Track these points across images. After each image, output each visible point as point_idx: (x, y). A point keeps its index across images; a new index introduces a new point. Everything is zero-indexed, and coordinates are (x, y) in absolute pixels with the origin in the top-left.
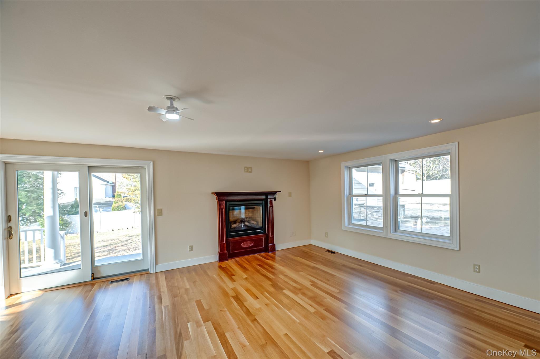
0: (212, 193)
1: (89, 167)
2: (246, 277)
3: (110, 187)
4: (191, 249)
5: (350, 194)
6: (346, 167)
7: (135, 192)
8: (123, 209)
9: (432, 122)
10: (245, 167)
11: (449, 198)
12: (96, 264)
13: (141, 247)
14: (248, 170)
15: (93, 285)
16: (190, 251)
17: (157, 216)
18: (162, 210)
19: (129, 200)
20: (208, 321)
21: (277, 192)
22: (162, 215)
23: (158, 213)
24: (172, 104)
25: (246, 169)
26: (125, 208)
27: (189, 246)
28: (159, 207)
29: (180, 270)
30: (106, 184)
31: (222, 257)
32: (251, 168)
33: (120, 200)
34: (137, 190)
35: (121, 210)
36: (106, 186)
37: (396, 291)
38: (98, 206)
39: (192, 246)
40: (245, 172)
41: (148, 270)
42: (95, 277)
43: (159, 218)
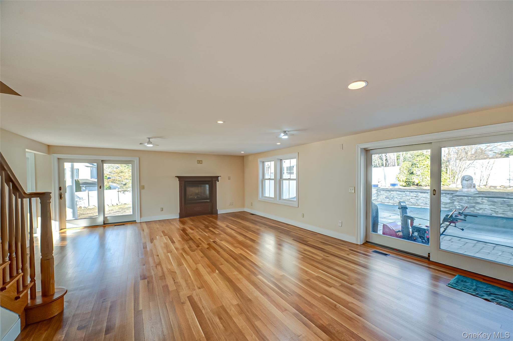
0: (175, 176)
1: (102, 161)
2: (192, 224)
3: (95, 169)
4: (162, 210)
5: (263, 178)
6: (261, 161)
7: (120, 174)
8: (109, 189)
9: (277, 144)
10: (198, 160)
11: (296, 181)
12: (106, 216)
13: (132, 207)
14: (200, 162)
15: (104, 227)
16: (161, 211)
17: (142, 189)
18: (144, 186)
19: (115, 181)
20: (166, 236)
21: (219, 176)
22: (144, 189)
23: (142, 188)
24: (149, 140)
25: (198, 161)
26: (111, 187)
27: (161, 208)
28: (142, 184)
29: (155, 222)
30: (91, 167)
31: (182, 215)
32: (202, 161)
33: (107, 181)
34: (122, 172)
35: (107, 190)
36: (91, 168)
37: (266, 228)
38: (84, 186)
39: (163, 208)
40: (198, 163)
41: (135, 221)
42: (105, 223)
43: (143, 191)
